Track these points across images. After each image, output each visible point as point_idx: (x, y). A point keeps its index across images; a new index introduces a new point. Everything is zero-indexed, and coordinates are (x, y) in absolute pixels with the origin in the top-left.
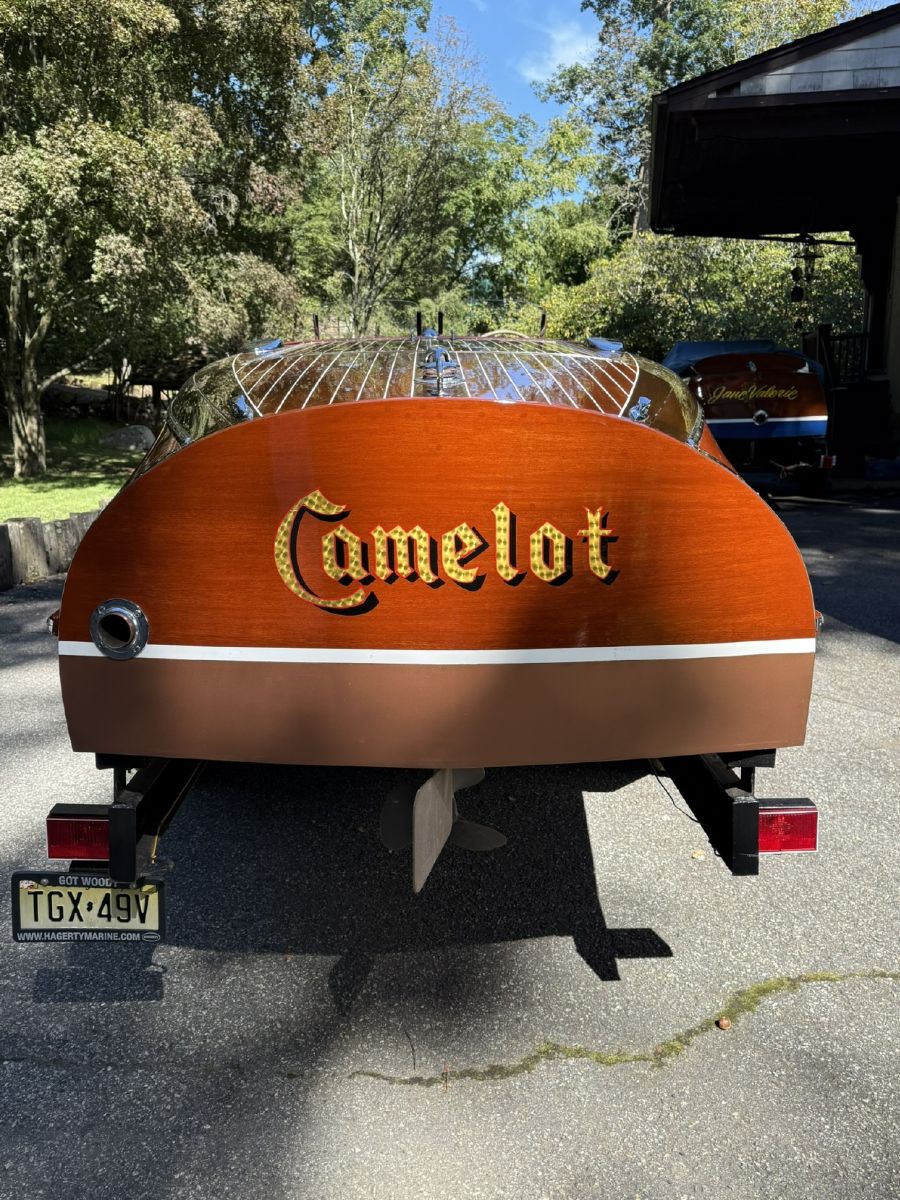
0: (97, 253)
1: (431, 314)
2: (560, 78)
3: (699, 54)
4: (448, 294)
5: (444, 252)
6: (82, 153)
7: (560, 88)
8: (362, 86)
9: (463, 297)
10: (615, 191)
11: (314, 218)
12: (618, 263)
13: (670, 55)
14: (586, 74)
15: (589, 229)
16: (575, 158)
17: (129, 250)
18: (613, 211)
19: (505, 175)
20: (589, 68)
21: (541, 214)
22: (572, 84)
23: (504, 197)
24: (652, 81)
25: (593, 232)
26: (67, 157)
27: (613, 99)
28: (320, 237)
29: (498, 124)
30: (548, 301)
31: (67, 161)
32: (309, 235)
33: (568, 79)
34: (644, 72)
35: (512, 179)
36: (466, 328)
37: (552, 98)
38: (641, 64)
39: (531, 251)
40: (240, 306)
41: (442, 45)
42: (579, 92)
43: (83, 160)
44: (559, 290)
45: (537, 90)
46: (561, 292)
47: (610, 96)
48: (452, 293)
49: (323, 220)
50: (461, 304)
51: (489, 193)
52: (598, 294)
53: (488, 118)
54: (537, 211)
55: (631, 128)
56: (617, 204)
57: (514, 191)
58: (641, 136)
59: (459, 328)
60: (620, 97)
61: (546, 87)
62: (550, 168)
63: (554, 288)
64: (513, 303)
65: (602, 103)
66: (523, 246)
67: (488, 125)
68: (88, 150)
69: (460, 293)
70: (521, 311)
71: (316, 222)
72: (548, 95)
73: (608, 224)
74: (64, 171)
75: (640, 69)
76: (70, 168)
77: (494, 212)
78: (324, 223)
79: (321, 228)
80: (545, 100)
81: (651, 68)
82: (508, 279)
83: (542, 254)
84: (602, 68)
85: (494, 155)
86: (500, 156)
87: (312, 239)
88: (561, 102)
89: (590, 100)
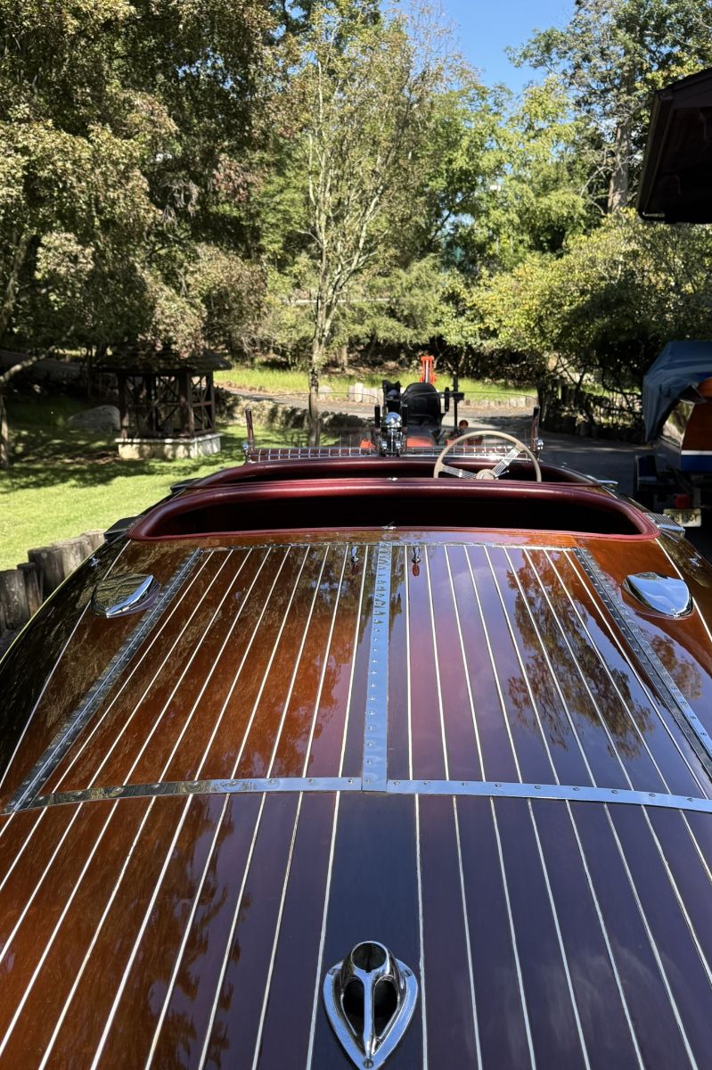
0: (40, 250)
1: (402, 284)
2: (534, 43)
3: (680, 15)
4: (418, 264)
5: (416, 222)
6: (25, 151)
7: (535, 52)
8: (331, 65)
9: (434, 266)
10: (592, 157)
11: (285, 191)
12: (596, 237)
13: (650, 16)
14: (563, 38)
15: (563, 198)
16: (551, 126)
17: (75, 248)
18: (589, 175)
19: (478, 146)
20: (565, 31)
21: (514, 182)
22: (548, 48)
23: (478, 166)
24: (631, 45)
25: (568, 200)
26: (9, 156)
27: (590, 61)
28: (291, 210)
29: (472, 93)
30: (522, 270)
31: (9, 160)
32: (281, 207)
33: (543, 44)
34: (621, 33)
35: (486, 149)
36: (437, 297)
37: (527, 63)
38: (619, 27)
39: (504, 219)
40: (198, 301)
41: (415, 15)
42: (554, 56)
43: (26, 158)
44: (534, 258)
45: (511, 56)
46: (535, 259)
47: (586, 58)
48: (423, 263)
49: (295, 193)
50: (433, 274)
51: (461, 162)
52: (577, 272)
53: (462, 87)
54: (511, 179)
55: (607, 91)
56: (594, 168)
57: (487, 161)
58: (619, 100)
59: (430, 298)
60: (596, 60)
61: (520, 53)
62: (526, 137)
63: (529, 256)
64: (485, 272)
65: (578, 67)
66: (496, 214)
67: (462, 94)
68: (32, 149)
69: (431, 262)
70: (493, 280)
71: (288, 195)
72: (522, 60)
73: (584, 189)
74: (6, 171)
75: (618, 31)
76: (13, 167)
77: (466, 180)
78: (296, 195)
79: (293, 201)
80: (518, 65)
81: (630, 30)
82: (482, 248)
83: (515, 221)
84: (579, 31)
85: (468, 125)
86: (473, 126)
87: (285, 211)
88: (535, 67)
89: (565, 64)
